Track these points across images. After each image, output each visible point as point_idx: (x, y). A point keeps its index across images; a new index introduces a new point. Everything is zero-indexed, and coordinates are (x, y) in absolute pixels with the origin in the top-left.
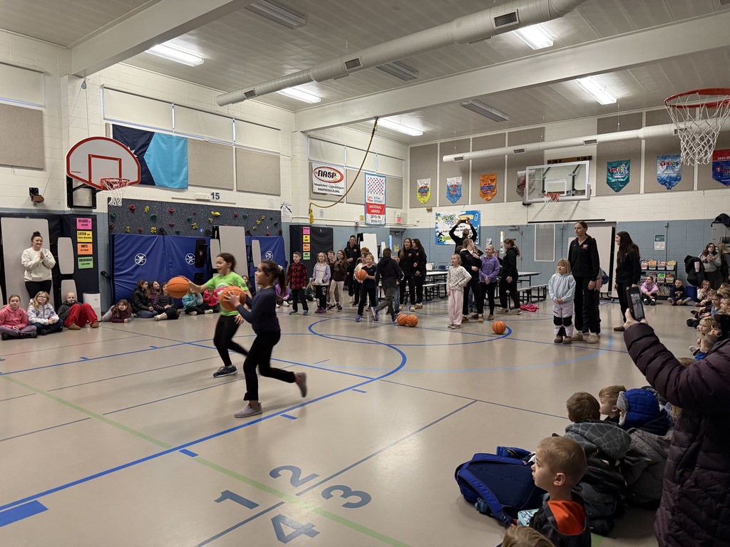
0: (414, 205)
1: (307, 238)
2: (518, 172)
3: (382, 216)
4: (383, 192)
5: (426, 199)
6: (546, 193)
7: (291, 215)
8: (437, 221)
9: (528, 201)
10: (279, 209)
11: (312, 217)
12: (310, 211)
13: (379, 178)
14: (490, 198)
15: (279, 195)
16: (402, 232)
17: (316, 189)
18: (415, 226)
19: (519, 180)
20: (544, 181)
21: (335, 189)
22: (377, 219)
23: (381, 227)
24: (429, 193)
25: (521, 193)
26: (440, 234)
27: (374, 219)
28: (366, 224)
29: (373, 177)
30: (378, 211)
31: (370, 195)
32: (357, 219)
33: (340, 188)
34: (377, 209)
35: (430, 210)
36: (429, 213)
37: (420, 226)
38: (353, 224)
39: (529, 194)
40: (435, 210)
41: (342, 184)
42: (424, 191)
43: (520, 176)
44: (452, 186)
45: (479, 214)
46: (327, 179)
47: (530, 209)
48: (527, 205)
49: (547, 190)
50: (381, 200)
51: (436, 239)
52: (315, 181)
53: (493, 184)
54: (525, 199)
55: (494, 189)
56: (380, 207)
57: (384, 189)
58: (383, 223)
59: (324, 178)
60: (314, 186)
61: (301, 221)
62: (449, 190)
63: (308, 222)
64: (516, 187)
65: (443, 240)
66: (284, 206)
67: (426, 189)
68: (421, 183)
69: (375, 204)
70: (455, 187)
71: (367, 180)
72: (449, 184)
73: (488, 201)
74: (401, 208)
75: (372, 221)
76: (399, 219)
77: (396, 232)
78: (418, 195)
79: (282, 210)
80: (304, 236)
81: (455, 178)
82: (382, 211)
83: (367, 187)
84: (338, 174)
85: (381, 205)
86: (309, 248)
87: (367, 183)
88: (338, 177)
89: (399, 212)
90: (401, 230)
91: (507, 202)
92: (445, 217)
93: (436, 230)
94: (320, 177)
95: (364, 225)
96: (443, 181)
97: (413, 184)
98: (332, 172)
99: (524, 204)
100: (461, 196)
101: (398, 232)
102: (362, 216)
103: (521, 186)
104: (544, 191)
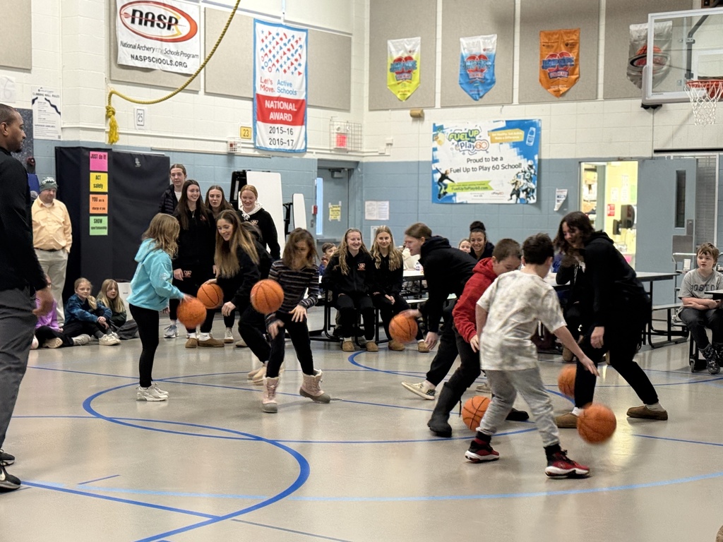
0: (380, 102)
1: (99, 181)
2: (633, 28)
3: (297, 129)
4: (302, 69)
5: (409, 87)
6: (695, 79)
7: (60, 122)
8: (435, 144)
9: (653, 97)
10: (28, 106)
11: (113, 127)
12: (110, 113)
13: (290, 33)
14: (563, 89)
15: (28, 70)
16: (350, 171)
17: (125, 57)
18: (382, 154)
19: (633, 46)
20: (690, 50)
21: (175, 58)
22: (285, 137)
23: (295, 157)
24: (417, 74)
25: (638, 80)
26: (444, 177)
27: (276, 136)
28: (256, 148)
29: (274, 30)
30: (288, 117)
31: (267, 75)
32: (233, 135)
33: (188, 56)
34: (284, 111)
35: (418, 117)
36: (417, 125)
37: (394, 156)
38: (224, 148)
39: (656, 81)
40: (432, 117)
41: (194, 46)
42: (403, 68)
43: (635, 35)
44: (472, 58)
45: (539, 129)
46: (155, 31)
47: (659, 116)
48: (652, 107)
49: (697, 72)
50: (295, 88)
51: (434, 189)
52: (124, 35)
53: (572, 56)
54: (645, 94)
55: (575, 67)
56: (292, 107)
57: (303, 62)
58: (300, 146)
59: (147, 30)
60: (120, 48)
61: (85, 139)
62: (465, 67)
63: (102, 139)
64: (626, 62)
65: (450, 192)
66: (41, 99)
67: (410, 64)
68: (396, 49)
69: (279, 99)
70: (482, 59)
71: (259, 37)
72: (465, 53)
73: (559, 95)
74: (348, 110)
75: (272, 141)
76: (342, 138)
77: (333, 170)
78: (391, 77)
79: (35, 108)
80: (93, 176)
81: (479, 39)
82: (298, 114)
83: (260, 54)
84: (182, 20)
85: (295, 102)
86: (105, 204)
87: (259, 45)
88: (183, 27)
89: (341, 120)
90: (347, 167)
91: (605, 98)
92: (455, 136)
93: (434, 167)
94: (136, 26)
95: (251, 152)
96: (451, 44)
97: (377, 49)
98: (168, 13)
99: (645, 107)
100: (493, 82)
101: (339, 170)
102: (245, 129)
103: (638, 60)
104: (689, 74)
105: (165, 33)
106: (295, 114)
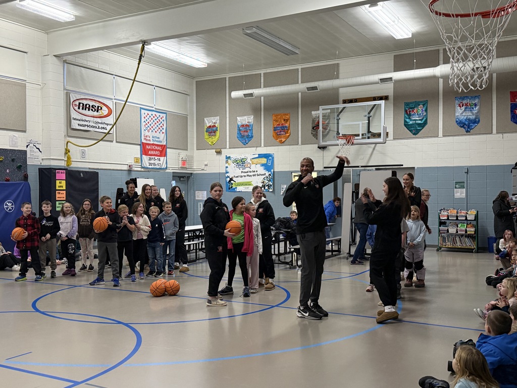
0: (201, 146)
1: (61, 184)
2: (313, 113)
3: (162, 158)
4: (164, 131)
5: (215, 139)
6: (341, 135)
7: (41, 156)
8: (227, 165)
9: (323, 144)
10: (25, 149)
11: (69, 158)
12: (67, 151)
13: (158, 114)
14: (283, 140)
15: (25, 131)
16: (188, 178)
17: (75, 124)
18: (203, 170)
19: (313, 121)
20: (338, 123)
21: (101, 126)
22: (157, 162)
23: (161, 171)
24: (218, 133)
25: (316, 135)
26: (231, 179)
27: (152, 162)
28: (142, 167)
29: (150, 113)
30: (157, 153)
31: (147, 133)
32: (131, 161)
33: (108, 124)
34: (156, 150)
35: (219, 153)
36: (218, 157)
37: (208, 170)
38: (126, 168)
39: (324, 136)
40: (226, 152)
41: (111, 120)
42: (212, 130)
43: (314, 116)
44: (243, 126)
45: (273, 158)
46: (90, 113)
47: (326, 153)
48: (323, 148)
49: (342, 132)
50: (161, 139)
51: (227, 185)
52: (74, 114)
53: (287, 125)
54: (319, 142)
55: (288, 130)
56: (159, 148)
57: (164, 127)
58: (164, 166)
59: (86, 112)
60: (72, 121)
61: (54, 164)
62: (239, 130)
63: (63, 164)
64: (311, 128)
65: (234, 187)
66: (31, 145)
67: (215, 129)
68: (208, 122)
69: (153, 144)
70: (247, 127)
71: (143, 116)
72: (239, 124)
73: (282, 143)
74: (187, 150)
75: (150, 164)
76: (184, 162)
77: (180, 177)
78: (206, 135)
79: (28, 150)
80: (58, 182)
81: (246, 117)
82: (162, 151)
83: (143, 124)
84: (104, 108)
85: (161, 146)
86: (64, 195)
87: (143, 120)
88: (105, 111)
89: (183, 154)
90: (186, 175)
91: (302, 144)
92: (235, 161)
93: (227, 175)
94: (81, 110)
95: (139, 169)
96: (233, 120)
97: (200, 122)
98: (97, 105)
99: (319, 147)
100: (252, 137)
101: (183, 177)
102: (137, 158)
103: (316, 127)
104: (338, 133)
105: (95, 113)
106: (161, 152)
